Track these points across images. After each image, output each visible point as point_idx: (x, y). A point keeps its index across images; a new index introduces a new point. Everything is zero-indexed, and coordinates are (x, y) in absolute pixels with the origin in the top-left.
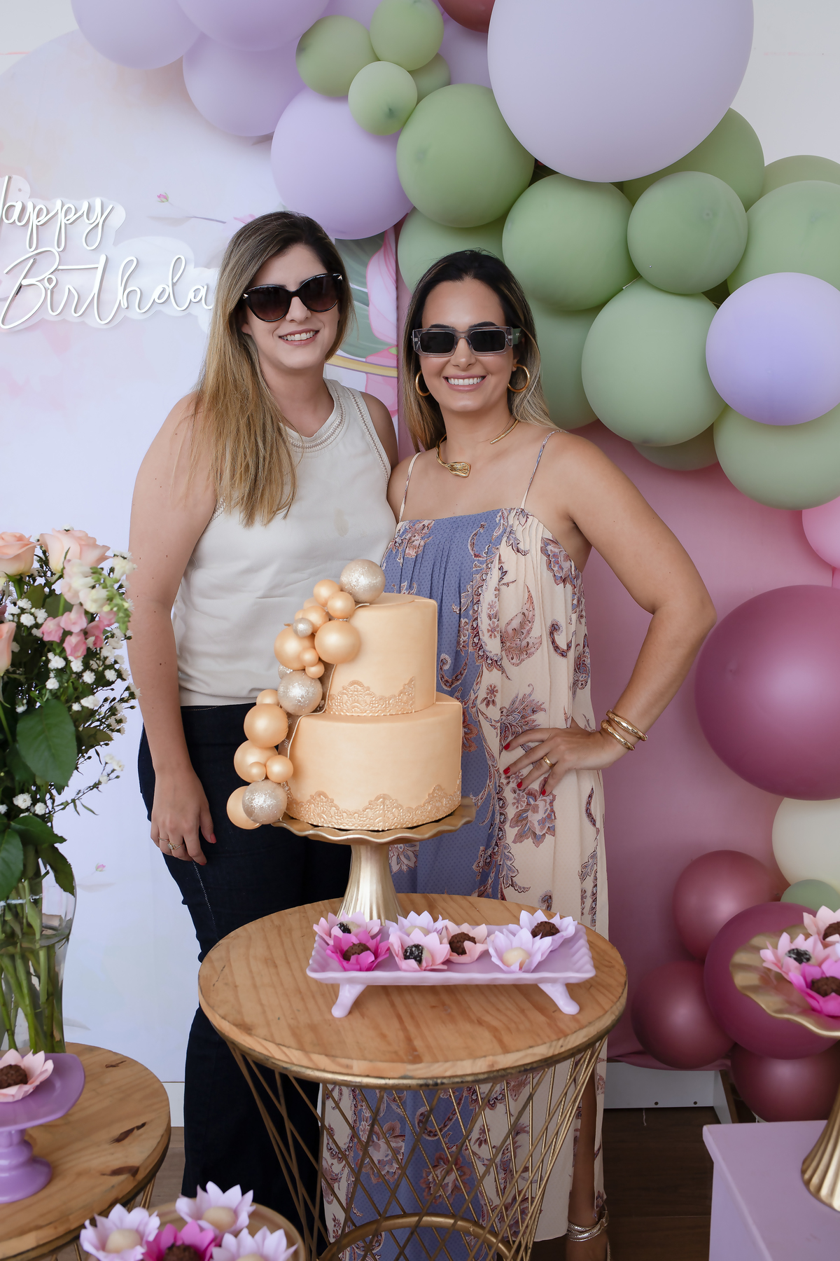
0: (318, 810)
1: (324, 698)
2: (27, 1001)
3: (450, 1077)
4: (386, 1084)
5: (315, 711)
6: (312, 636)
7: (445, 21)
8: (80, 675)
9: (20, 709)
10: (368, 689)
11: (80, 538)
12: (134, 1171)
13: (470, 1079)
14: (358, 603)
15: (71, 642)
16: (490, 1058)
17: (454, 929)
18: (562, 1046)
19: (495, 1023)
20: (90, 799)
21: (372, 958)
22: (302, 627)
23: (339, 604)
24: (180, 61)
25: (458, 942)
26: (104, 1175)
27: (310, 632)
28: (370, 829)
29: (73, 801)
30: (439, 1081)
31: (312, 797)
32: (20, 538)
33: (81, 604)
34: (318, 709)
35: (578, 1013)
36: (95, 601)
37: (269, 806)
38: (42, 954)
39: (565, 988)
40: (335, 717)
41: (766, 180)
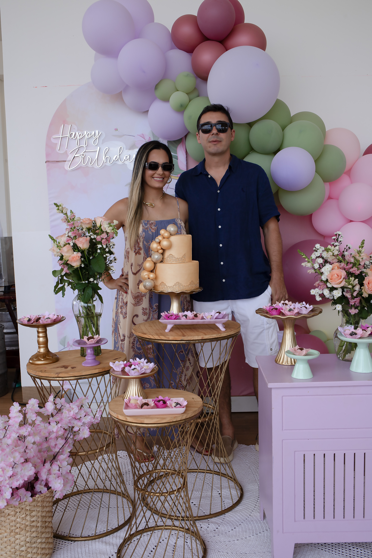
0: (162, 287)
1: (163, 259)
2: (92, 330)
3: (192, 340)
4: (177, 343)
5: (161, 262)
6: (160, 243)
7: (196, 78)
8: (105, 249)
9: (91, 258)
10: (174, 256)
14: (171, 235)
15: (104, 240)
16: (202, 336)
18: (220, 336)
19: (204, 332)
21: (175, 317)
23: (166, 235)
25: (196, 315)
27: (159, 242)
28: (175, 290)
30: (190, 341)
31: (161, 284)
32: (89, 219)
33: (106, 232)
34: (162, 262)
35: (225, 331)
36: (110, 230)
37: (150, 285)
38: (95, 318)
39: (222, 324)
40: (166, 263)
41: (291, 120)
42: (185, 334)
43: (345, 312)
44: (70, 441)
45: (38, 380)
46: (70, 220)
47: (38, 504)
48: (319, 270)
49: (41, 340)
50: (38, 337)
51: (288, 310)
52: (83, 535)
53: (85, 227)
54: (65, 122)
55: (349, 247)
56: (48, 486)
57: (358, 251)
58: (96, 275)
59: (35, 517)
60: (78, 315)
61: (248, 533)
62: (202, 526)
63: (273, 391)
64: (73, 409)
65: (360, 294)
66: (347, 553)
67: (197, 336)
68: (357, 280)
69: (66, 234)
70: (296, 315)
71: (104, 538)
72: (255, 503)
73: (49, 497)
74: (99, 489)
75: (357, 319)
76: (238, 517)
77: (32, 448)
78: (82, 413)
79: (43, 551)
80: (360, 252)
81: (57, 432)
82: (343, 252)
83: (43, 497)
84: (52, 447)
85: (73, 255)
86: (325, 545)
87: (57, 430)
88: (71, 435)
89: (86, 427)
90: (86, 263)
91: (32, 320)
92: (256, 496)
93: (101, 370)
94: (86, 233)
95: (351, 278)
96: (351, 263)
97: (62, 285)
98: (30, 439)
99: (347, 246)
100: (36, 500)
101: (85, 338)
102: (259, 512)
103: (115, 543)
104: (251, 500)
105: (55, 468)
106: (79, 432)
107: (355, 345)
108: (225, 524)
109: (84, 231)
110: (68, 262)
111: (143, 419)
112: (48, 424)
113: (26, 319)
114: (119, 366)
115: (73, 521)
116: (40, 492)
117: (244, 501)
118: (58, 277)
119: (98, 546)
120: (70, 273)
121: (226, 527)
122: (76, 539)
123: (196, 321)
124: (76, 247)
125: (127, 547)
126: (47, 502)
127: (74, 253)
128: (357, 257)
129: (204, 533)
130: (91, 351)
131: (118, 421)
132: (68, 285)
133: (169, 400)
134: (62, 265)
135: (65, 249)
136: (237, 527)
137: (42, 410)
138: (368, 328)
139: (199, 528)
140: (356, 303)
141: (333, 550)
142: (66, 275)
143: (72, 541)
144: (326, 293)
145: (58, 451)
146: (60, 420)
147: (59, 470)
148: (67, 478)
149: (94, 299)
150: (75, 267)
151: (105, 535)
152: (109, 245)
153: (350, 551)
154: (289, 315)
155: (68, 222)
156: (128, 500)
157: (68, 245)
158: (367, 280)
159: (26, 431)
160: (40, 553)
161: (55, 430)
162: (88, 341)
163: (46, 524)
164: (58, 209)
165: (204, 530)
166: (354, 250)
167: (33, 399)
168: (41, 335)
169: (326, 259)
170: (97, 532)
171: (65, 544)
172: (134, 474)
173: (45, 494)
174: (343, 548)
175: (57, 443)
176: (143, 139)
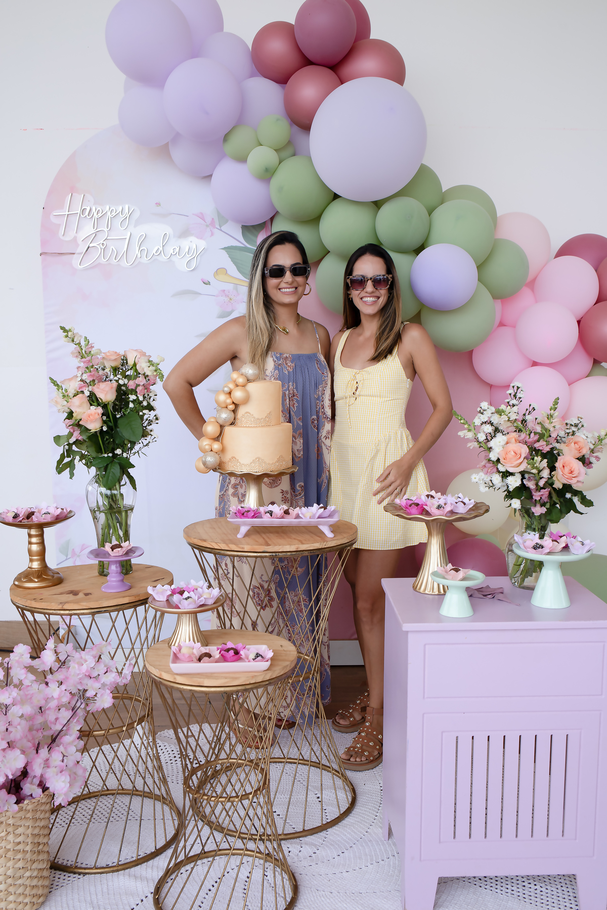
0: (232, 465)
1: (235, 419)
2: (117, 534)
3: (281, 552)
4: (257, 555)
5: (231, 424)
6: (230, 393)
7: (291, 125)
8: (142, 402)
9: (118, 416)
10: (253, 415)
11: (140, 352)
13: (289, 553)
14: (249, 381)
15: (139, 389)
16: (297, 546)
18: (326, 545)
19: (300, 539)
20: (144, 450)
21: (253, 515)
22: (226, 389)
23: (241, 380)
24: (167, 144)
25: (287, 511)
27: (229, 391)
28: (253, 470)
29: (138, 452)
30: (277, 554)
31: (230, 459)
32: (116, 353)
33: (144, 374)
34: (232, 424)
35: (334, 537)
36: (150, 371)
37: (212, 463)
38: (124, 514)
39: (328, 527)
40: (239, 427)
41: (443, 198)
42: (270, 543)
43: (526, 511)
44: (81, 713)
45: (28, 614)
46: (84, 353)
47: (28, 816)
48: (485, 443)
49: (35, 548)
50: (30, 543)
51: (436, 506)
52: (99, 864)
53: (109, 365)
54: (73, 190)
55: (534, 408)
56: (43, 785)
57: (548, 415)
58: (125, 444)
59: (22, 835)
60: (96, 509)
61: (364, 861)
62: (290, 849)
63: (410, 636)
64: (86, 661)
65: (550, 483)
66: (519, 892)
67: (289, 546)
68: (546, 460)
69: (78, 377)
70: (448, 515)
71: (132, 869)
72: (375, 813)
73: (44, 803)
74: (123, 789)
75: (543, 522)
76: (348, 835)
77: (19, 724)
78: (101, 669)
79: (34, 891)
80: (552, 416)
81: (59, 698)
82: (524, 415)
83: (36, 804)
84: (51, 723)
85: (89, 412)
86: (486, 879)
87: (59, 695)
88: (82, 703)
89: (107, 690)
90: (110, 424)
91: (21, 516)
92: (376, 801)
93: (133, 599)
94: (110, 375)
95: (536, 458)
96: (535, 433)
97: (69, 459)
98: (16, 711)
99: (530, 405)
100: (24, 808)
101: (108, 547)
102: (381, 828)
103: (151, 877)
104: (369, 807)
105: (56, 757)
106: (96, 698)
107: (541, 564)
108: (327, 846)
109: (107, 373)
110: (80, 423)
111: (202, 680)
112: (44, 685)
113: (12, 515)
114: (162, 593)
115: (82, 842)
116: (31, 795)
117: (357, 810)
118: (64, 446)
119: (123, 882)
120: (84, 440)
121: (328, 851)
122: (87, 871)
123: (289, 520)
124: (94, 398)
125: (169, 884)
126: (42, 811)
127: (92, 407)
128: (547, 425)
129: (294, 861)
130: (116, 567)
131: (161, 682)
132: (80, 460)
133: (244, 648)
134: (71, 427)
135: (76, 401)
136: (345, 851)
137: (36, 663)
138: (561, 537)
139: (286, 853)
140: (543, 498)
141: (498, 887)
142: (77, 443)
143: (80, 874)
144: (497, 479)
145: (60, 729)
146: (64, 679)
147: (63, 759)
148: (75, 773)
149: (123, 482)
150: (91, 431)
151: (133, 864)
152: (148, 395)
153: (524, 888)
154: (437, 514)
155: (82, 357)
156: (171, 808)
157: (81, 395)
158: (562, 461)
159: (9, 698)
160: (28, 895)
161: (56, 695)
162: (113, 551)
163: (39, 847)
164: (67, 336)
165: (294, 856)
166: (541, 413)
167: (21, 645)
168: (34, 540)
169: (497, 426)
170: (120, 859)
171: (69, 878)
172: (185, 767)
173: (39, 799)
174: (513, 885)
175: (60, 715)
176: (202, 222)
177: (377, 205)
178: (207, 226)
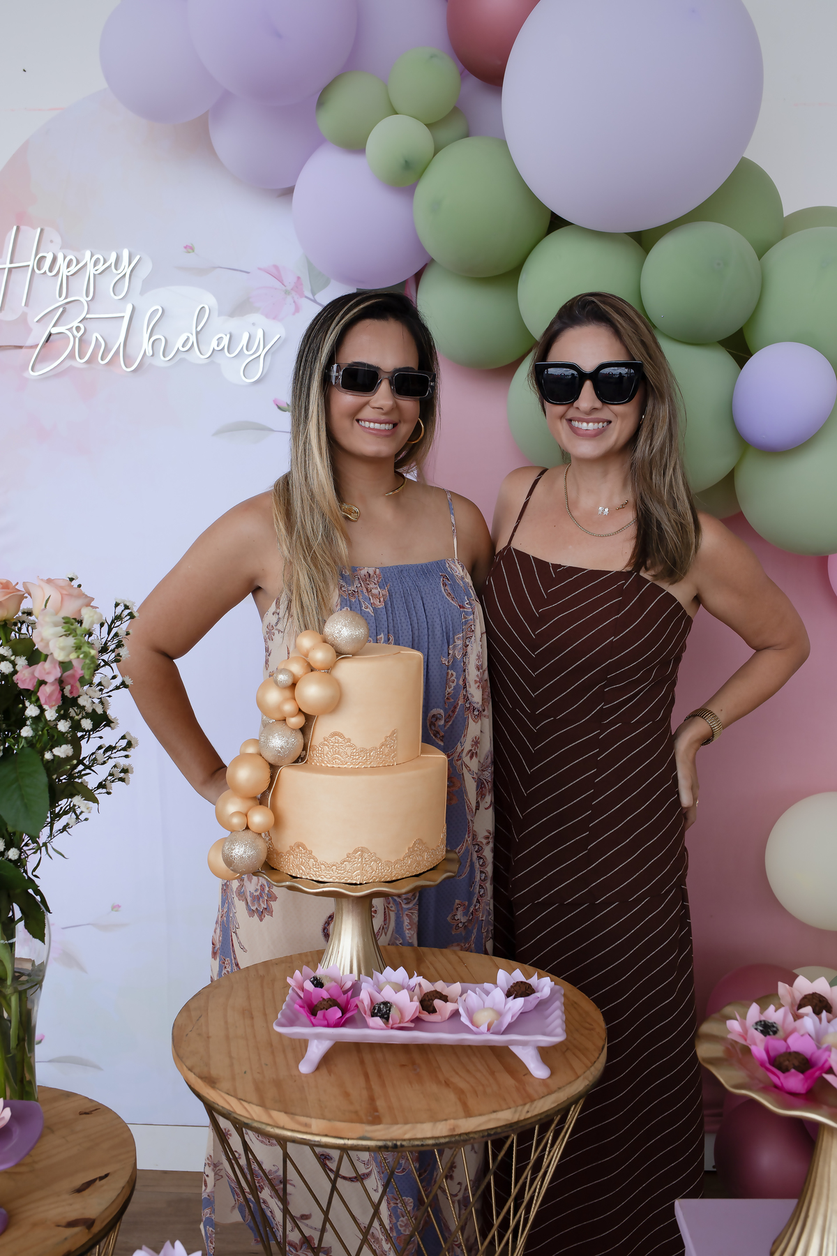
0: (297, 862)
1: (305, 748)
3: (410, 1140)
4: (345, 1144)
5: (296, 761)
6: (294, 685)
8: (55, 723)
10: (349, 740)
11: (62, 588)
12: (88, 1223)
13: (431, 1142)
14: (340, 654)
15: (45, 691)
16: (452, 1122)
17: (427, 986)
18: (528, 1112)
19: (462, 1085)
21: (339, 1014)
22: (282, 678)
23: (320, 656)
24: (205, 116)
25: (429, 1000)
26: (59, 1226)
27: (290, 682)
28: (348, 882)
29: (44, 844)
30: (399, 1143)
31: (291, 848)
34: (300, 759)
35: (550, 1077)
37: (249, 857)
39: (536, 1051)
41: (785, 228)
54: (21, 220)
67: (431, 1123)
123: (432, 1033)
176: (278, 284)
177: (643, 241)
178: (287, 293)
